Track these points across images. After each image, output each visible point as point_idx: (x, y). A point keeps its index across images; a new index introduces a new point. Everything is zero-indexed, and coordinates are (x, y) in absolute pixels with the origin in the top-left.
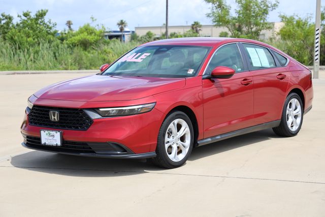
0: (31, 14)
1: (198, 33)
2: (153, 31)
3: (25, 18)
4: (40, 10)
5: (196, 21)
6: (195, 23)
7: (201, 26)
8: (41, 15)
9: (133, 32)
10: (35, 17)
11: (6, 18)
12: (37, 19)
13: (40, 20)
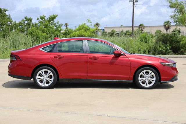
0: (45, 17)
1: (143, 31)
2: (115, 29)
3: (41, 20)
4: (52, 15)
5: (142, 24)
6: (141, 24)
7: (144, 27)
8: (52, 18)
9: (103, 30)
10: (48, 19)
11: (28, 20)
12: (49, 21)
13: (51, 21)
